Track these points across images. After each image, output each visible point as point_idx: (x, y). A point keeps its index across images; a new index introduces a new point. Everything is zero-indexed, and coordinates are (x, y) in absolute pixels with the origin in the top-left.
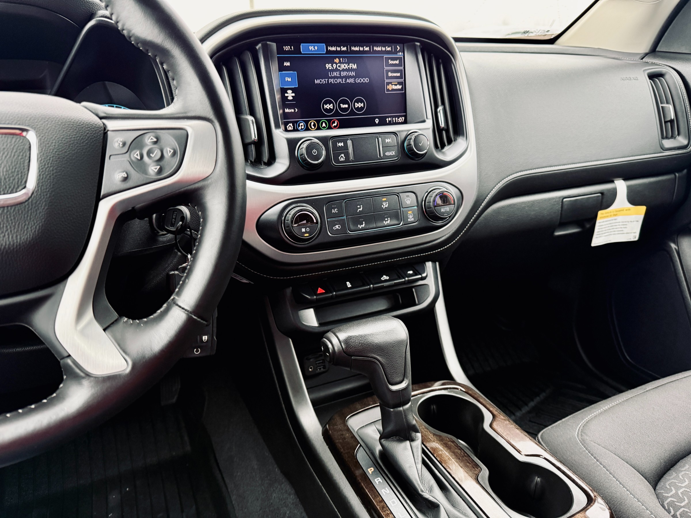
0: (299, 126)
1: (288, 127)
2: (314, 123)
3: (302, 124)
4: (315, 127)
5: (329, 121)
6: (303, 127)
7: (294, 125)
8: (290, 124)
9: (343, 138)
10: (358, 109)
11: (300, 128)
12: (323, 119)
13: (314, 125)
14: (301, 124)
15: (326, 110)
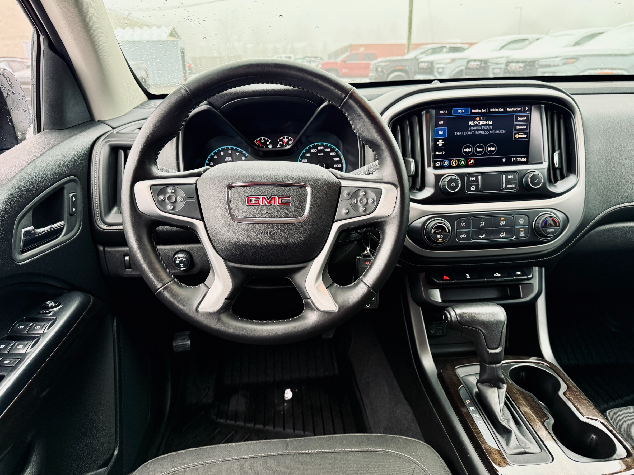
0: (444, 163)
1: (436, 164)
2: (456, 162)
3: (447, 162)
4: (456, 164)
5: (467, 160)
6: (447, 164)
7: (440, 163)
8: (438, 162)
9: (476, 175)
10: (490, 152)
11: (445, 165)
12: (463, 159)
13: (456, 163)
14: (445, 162)
15: (466, 153)
